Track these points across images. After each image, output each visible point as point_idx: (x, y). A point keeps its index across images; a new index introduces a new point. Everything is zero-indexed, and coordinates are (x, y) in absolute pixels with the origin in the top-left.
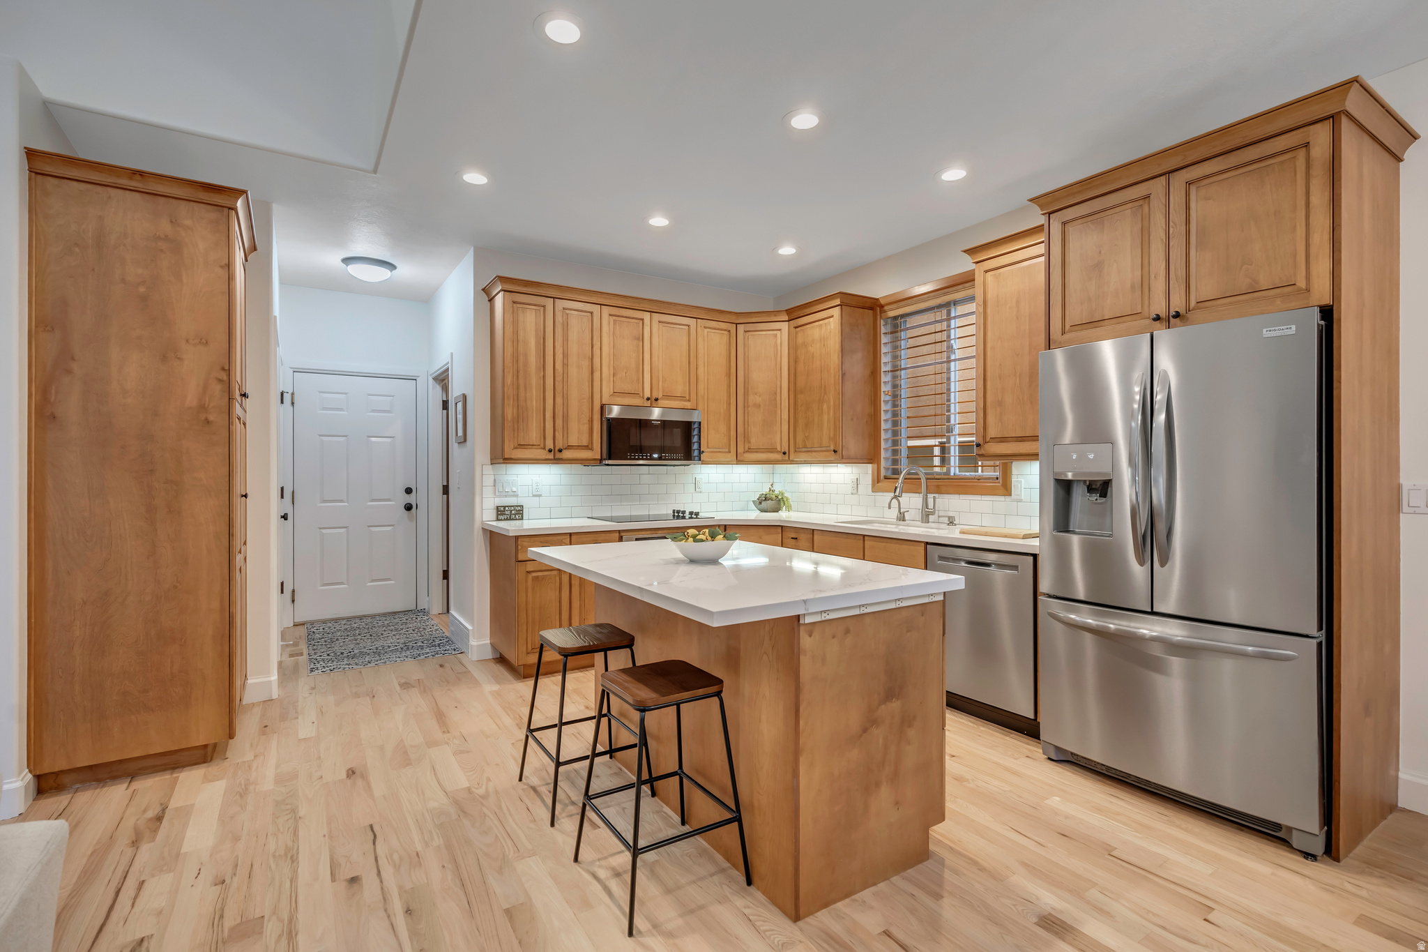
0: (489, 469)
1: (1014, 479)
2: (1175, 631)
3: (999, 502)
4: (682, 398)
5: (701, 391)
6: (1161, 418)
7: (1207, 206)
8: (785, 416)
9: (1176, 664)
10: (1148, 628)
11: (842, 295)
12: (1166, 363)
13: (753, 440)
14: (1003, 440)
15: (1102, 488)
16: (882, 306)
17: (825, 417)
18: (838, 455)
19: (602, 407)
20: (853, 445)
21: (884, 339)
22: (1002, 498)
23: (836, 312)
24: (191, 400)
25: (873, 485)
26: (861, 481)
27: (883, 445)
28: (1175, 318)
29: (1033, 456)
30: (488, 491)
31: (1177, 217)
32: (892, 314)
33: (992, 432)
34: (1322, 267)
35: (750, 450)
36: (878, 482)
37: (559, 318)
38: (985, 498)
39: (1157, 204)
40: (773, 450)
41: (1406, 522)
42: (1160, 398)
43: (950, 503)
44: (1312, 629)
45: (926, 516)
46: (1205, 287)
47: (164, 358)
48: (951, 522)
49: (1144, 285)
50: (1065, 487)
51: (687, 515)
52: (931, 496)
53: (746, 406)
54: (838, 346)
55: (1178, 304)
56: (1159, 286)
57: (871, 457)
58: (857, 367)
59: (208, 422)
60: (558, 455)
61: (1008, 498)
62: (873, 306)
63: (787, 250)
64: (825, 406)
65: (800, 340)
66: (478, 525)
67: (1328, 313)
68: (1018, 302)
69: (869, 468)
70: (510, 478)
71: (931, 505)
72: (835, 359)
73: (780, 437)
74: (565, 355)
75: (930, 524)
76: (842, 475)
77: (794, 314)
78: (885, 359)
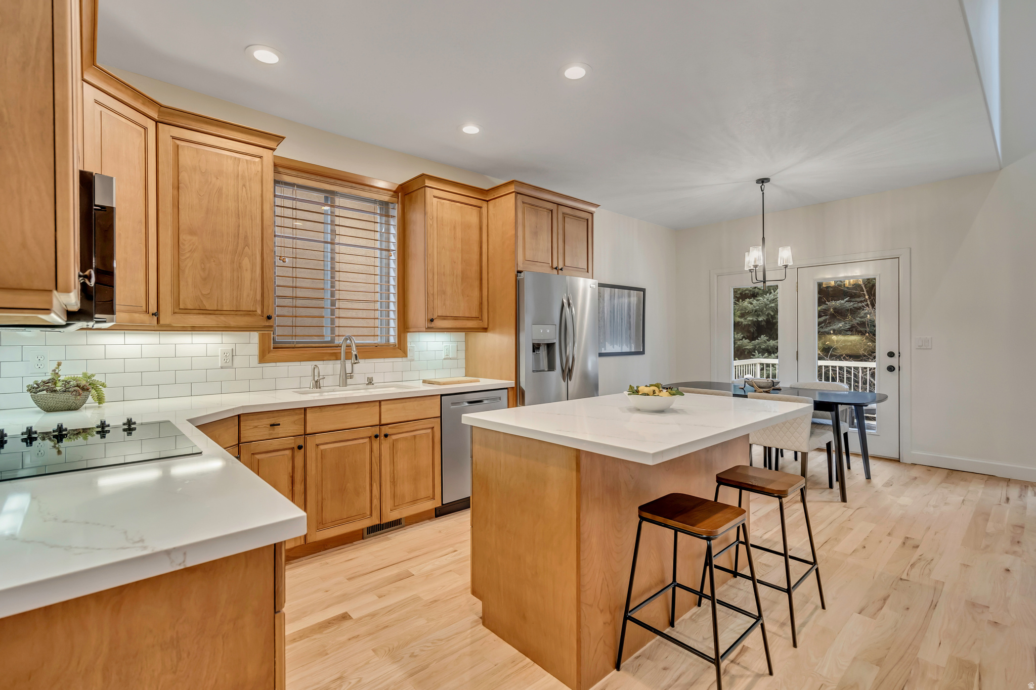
1: (409, 345)
3: (398, 362)
22: (400, 359)
28: (560, 271)
38: (387, 360)
39: (555, 215)
45: (344, 380)
46: (568, 261)
48: (370, 382)
55: (561, 265)
61: (404, 359)
68: (455, 228)
73: (147, 290)
75: (348, 387)
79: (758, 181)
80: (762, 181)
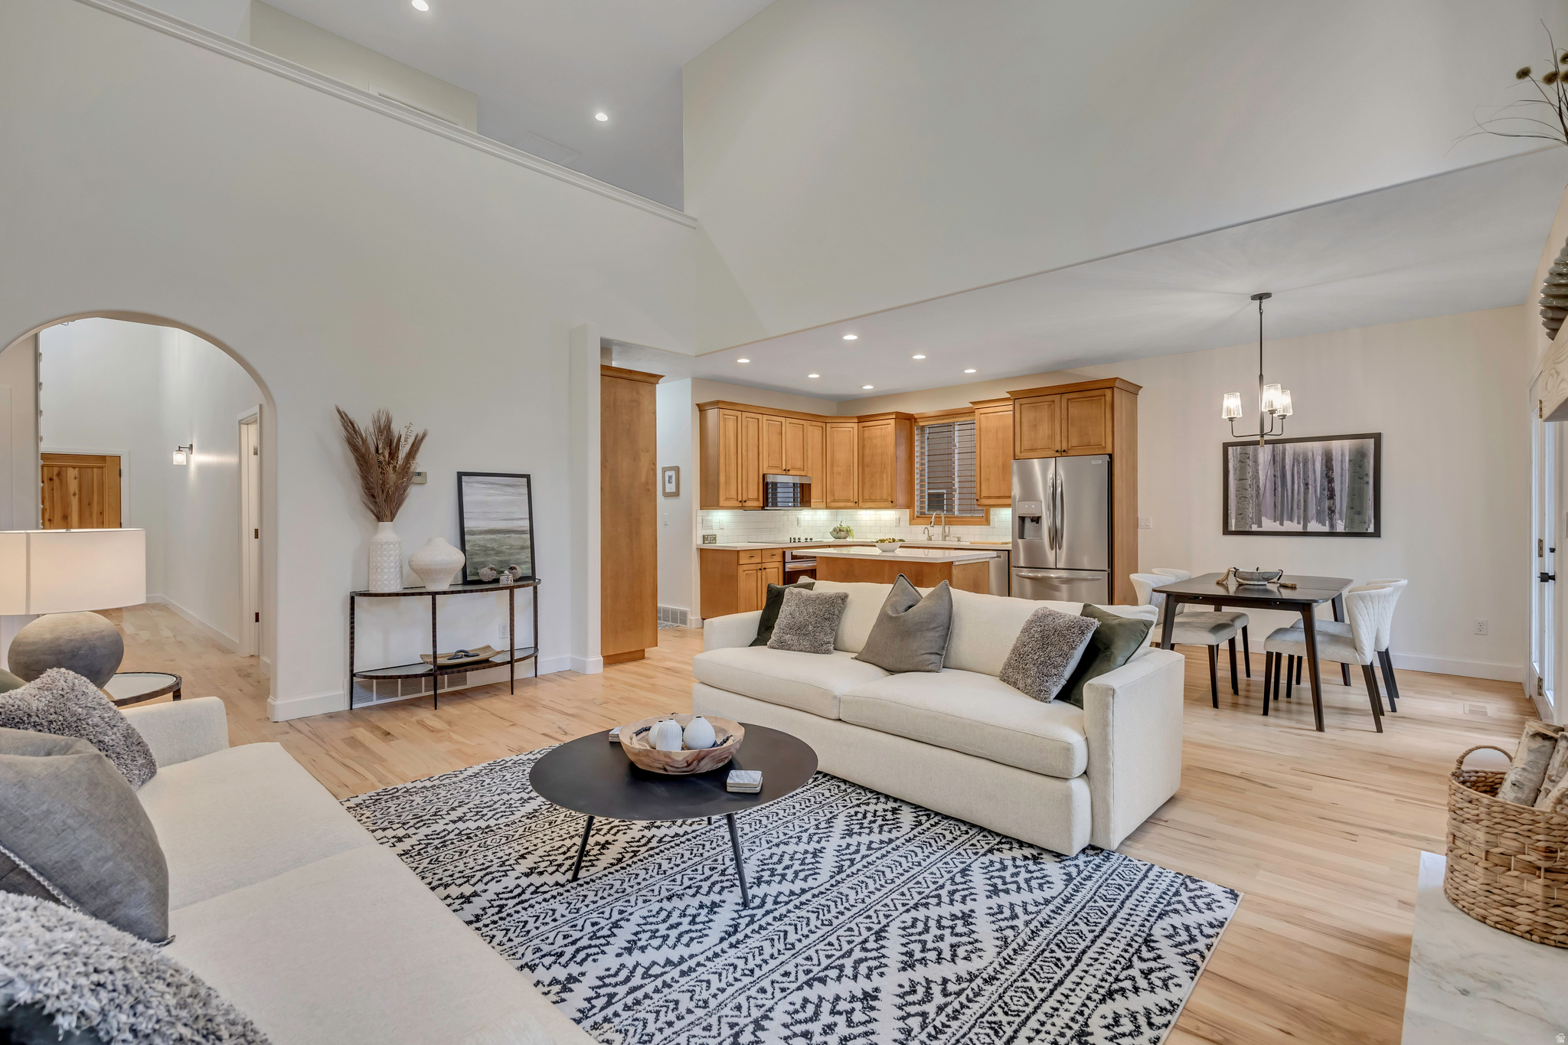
0: (700, 513)
1: (991, 517)
2: (1064, 574)
3: (984, 528)
4: (799, 469)
5: (810, 465)
6: (1059, 490)
7: (1075, 410)
8: (856, 480)
9: (1064, 587)
10: (1053, 574)
11: (897, 413)
12: (1061, 472)
13: (836, 495)
14: (989, 497)
15: (1037, 520)
16: (915, 419)
17: (885, 482)
18: (892, 504)
19: (764, 476)
20: (901, 498)
21: (916, 438)
22: (986, 526)
23: (892, 422)
24: (643, 479)
25: (910, 521)
26: (902, 519)
27: (916, 498)
28: (1063, 453)
29: (1008, 506)
30: (699, 526)
31: (1064, 412)
32: (922, 424)
33: (984, 494)
34: (1109, 439)
35: (834, 501)
36: (913, 520)
37: (744, 424)
38: (976, 527)
39: (1057, 405)
40: (848, 501)
41: (1140, 531)
42: (1059, 482)
43: (956, 530)
44: (1106, 569)
45: (944, 537)
46: (1074, 442)
47: (635, 460)
48: (959, 540)
49: (1052, 437)
50: (1022, 519)
51: (797, 540)
52: (947, 527)
53: (832, 473)
54: (893, 442)
55: (1064, 447)
56: (1058, 438)
57: (909, 505)
58: (902, 453)
59: (649, 490)
60: (745, 504)
61: (990, 526)
62: (910, 419)
63: (868, 387)
64: (885, 475)
65: (866, 434)
66: (694, 547)
67: (1111, 456)
68: (997, 432)
69: (908, 511)
70: (710, 518)
71: (947, 531)
72: (891, 449)
73: (853, 492)
74: (747, 445)
75: (947, 541)
76: (889, 516)
77: (861, 419)
78: (917, 449)
79: (1254, 298)
80: (1260, 297)
